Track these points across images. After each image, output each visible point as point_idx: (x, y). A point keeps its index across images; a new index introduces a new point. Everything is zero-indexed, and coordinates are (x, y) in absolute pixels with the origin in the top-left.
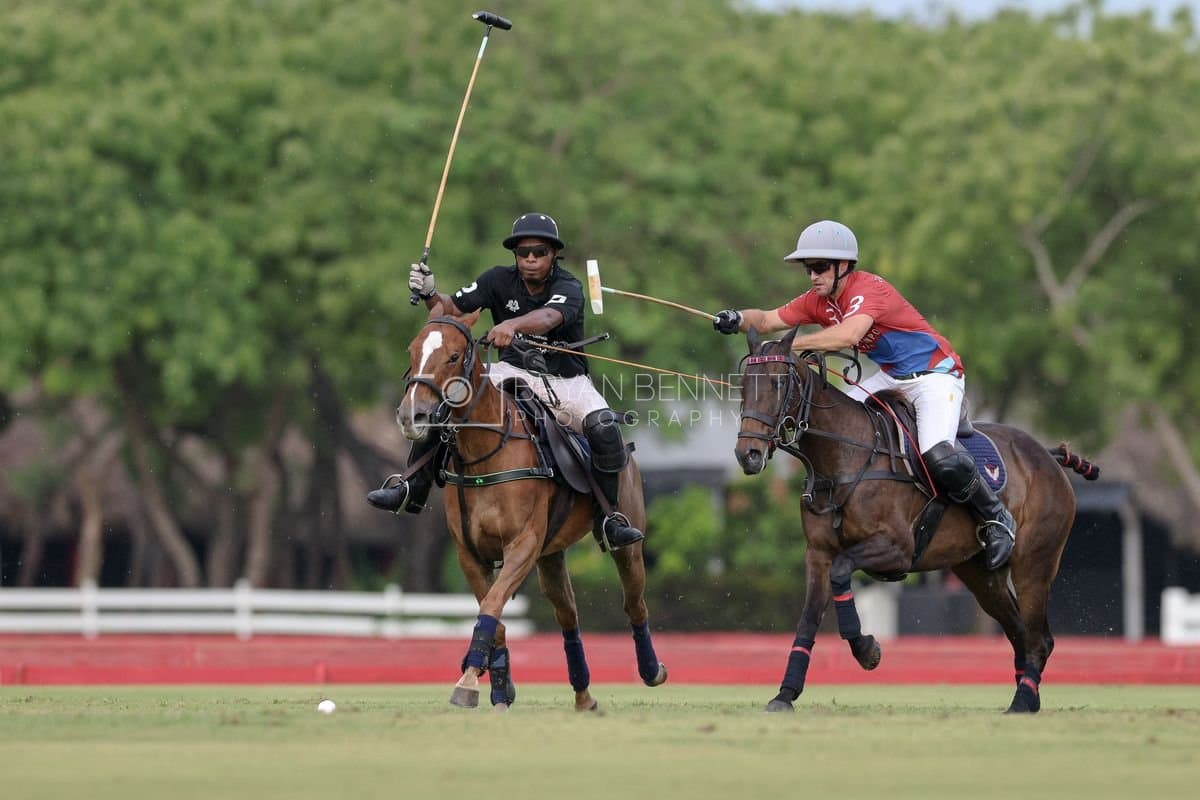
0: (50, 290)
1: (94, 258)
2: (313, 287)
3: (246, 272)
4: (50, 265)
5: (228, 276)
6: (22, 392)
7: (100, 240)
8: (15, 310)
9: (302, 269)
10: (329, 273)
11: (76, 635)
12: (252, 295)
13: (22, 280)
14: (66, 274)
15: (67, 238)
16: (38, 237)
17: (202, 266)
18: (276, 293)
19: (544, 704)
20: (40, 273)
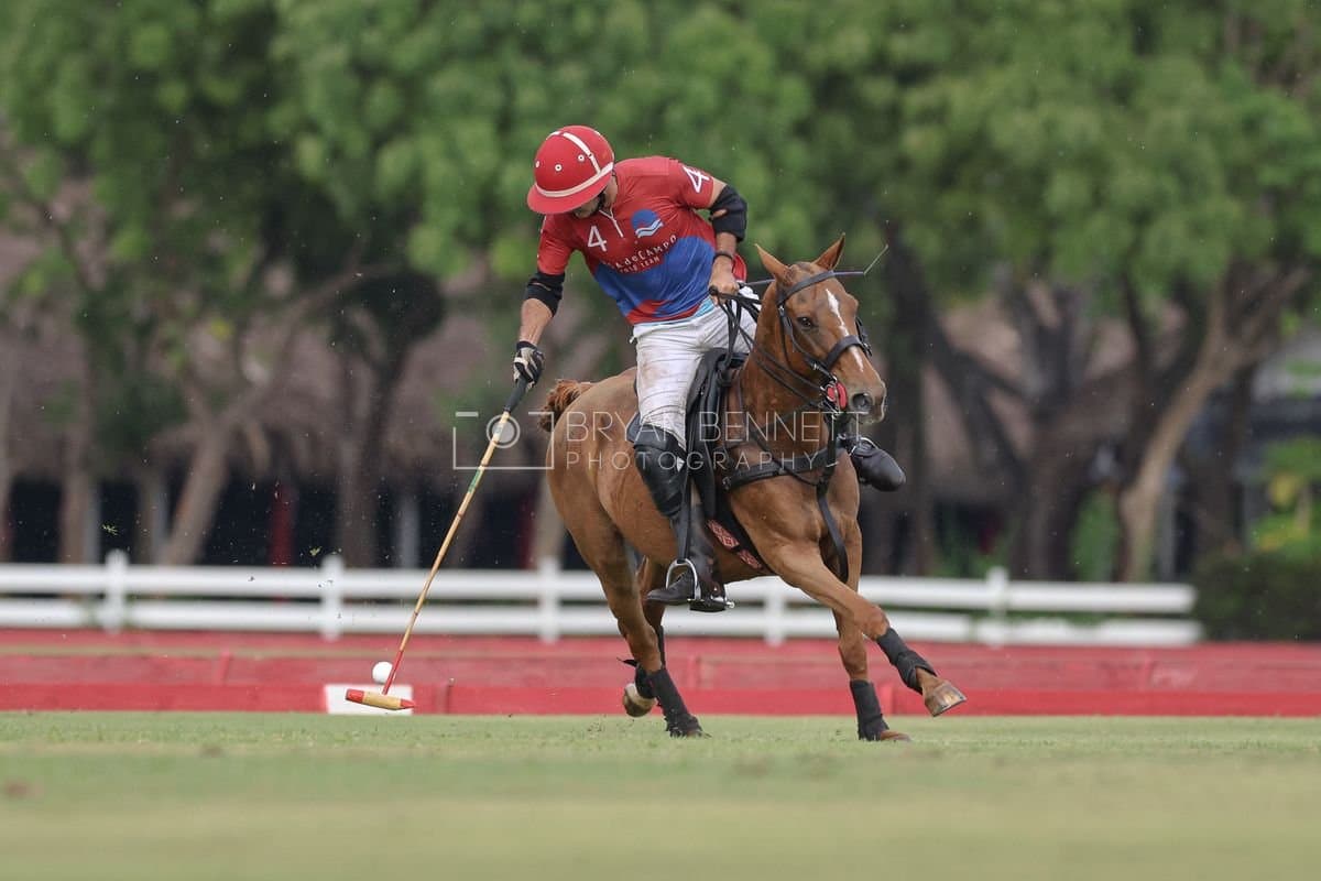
0: (505, 122)
1: (572, 74)
2: (894, 116)
3: (794, 95)
4: (506, 84)
5: (770, 101)
6: (460, 276)
7: (580, 48)
8: (453, 154)
9: (878, 91)
10: (916, 99)
11: (530, 638)
12: (803, 130)
13: (465, 106)
14: (529, 97)
15: (533, 45)
16: (491, 41)
17: (730, 87)
18: (838, 126)
19: (1218, 747)
20: (492, 97)
